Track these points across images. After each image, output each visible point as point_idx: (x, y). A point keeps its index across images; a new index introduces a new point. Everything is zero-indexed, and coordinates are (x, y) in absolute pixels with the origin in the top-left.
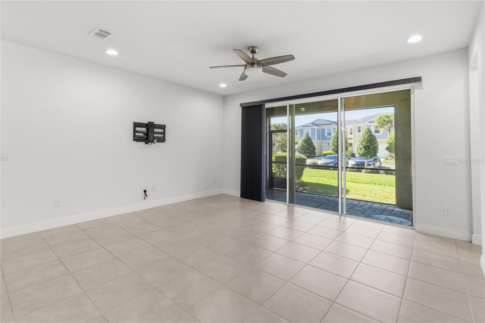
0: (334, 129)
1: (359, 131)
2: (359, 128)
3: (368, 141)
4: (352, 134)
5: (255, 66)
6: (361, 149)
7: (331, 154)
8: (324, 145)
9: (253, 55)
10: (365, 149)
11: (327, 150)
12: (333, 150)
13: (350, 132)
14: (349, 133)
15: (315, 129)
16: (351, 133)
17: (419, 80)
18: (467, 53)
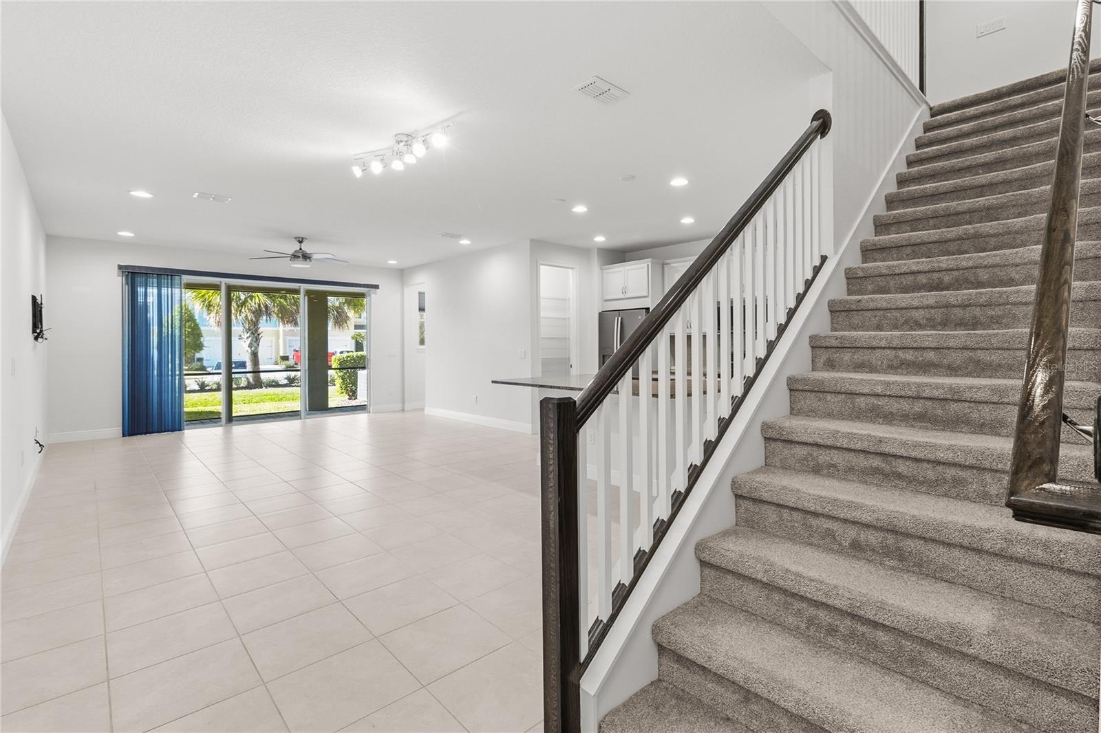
9: (301, 246)
17: (377, 287)
18: (402, 274)
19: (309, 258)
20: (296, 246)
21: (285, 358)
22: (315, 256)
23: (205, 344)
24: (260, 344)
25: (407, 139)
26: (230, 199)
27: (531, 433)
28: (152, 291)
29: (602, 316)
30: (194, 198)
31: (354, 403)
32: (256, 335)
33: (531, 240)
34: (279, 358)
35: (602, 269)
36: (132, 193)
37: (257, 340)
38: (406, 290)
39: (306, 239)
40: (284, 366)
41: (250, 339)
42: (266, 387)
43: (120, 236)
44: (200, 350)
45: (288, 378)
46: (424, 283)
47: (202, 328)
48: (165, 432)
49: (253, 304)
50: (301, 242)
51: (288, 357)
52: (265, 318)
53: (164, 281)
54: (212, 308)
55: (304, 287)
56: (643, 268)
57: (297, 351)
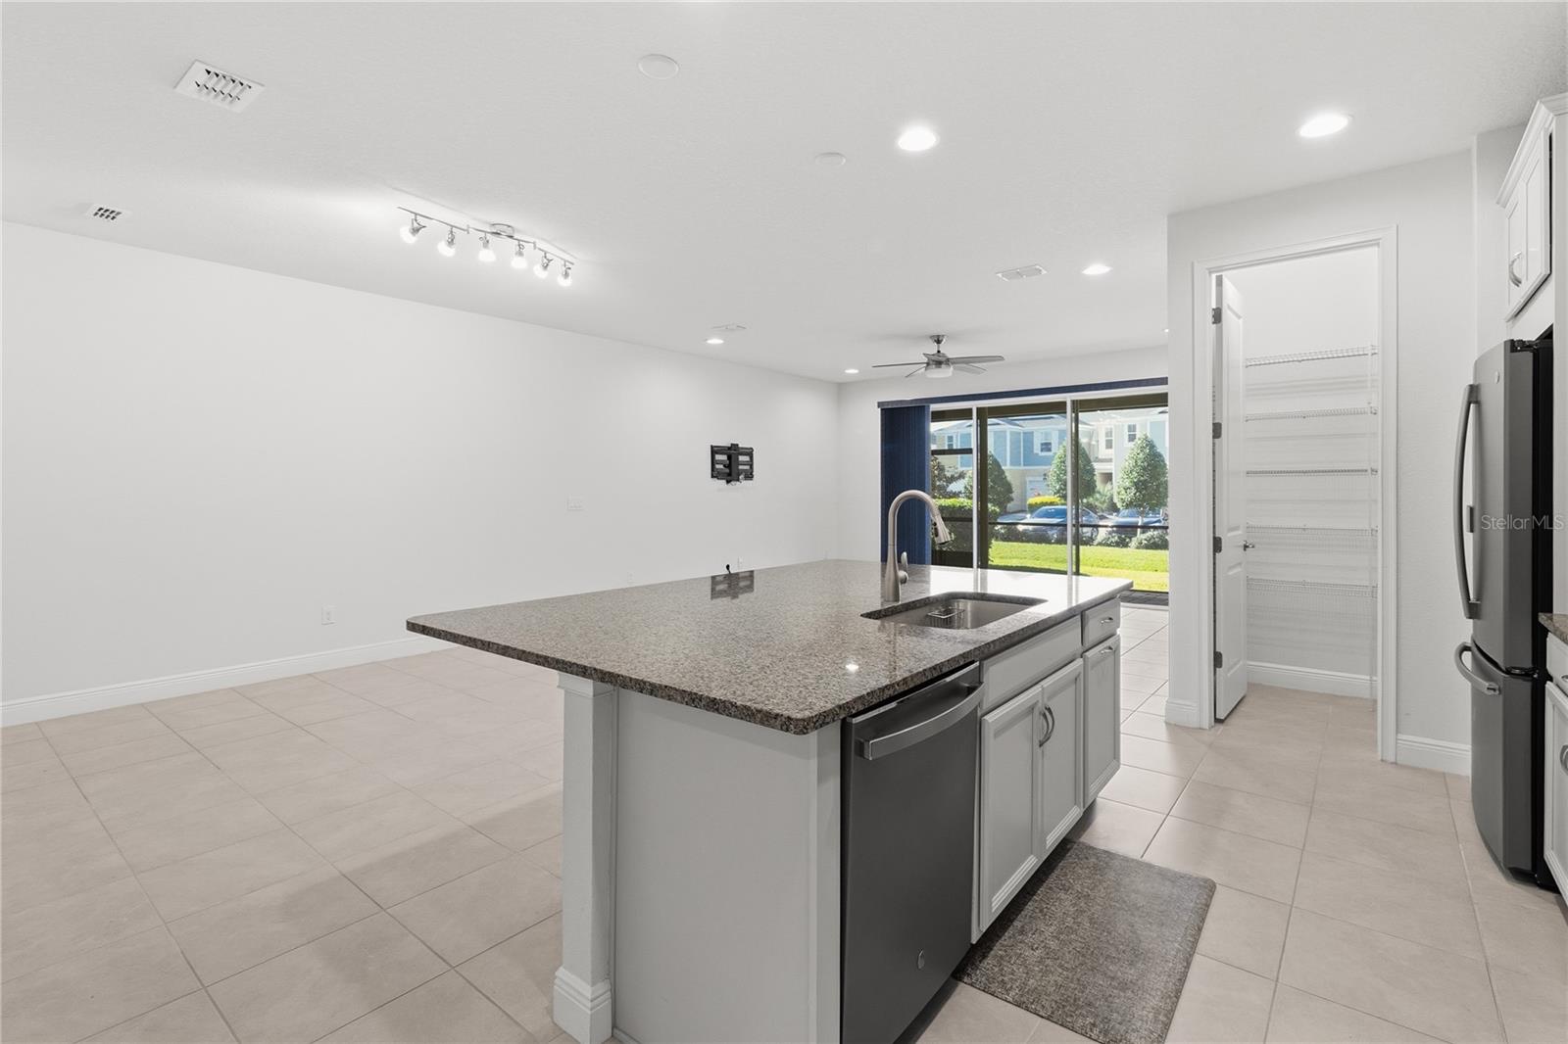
0: (1062, 433)
1: (1132, 438)
2: (1132, 428)
3: (1144, 469)
4: (1111, 447)
5: (943, 366)
6: (1126, 489)
7: (1052, 504)
8: (1031, 479)
9: (939, 347)
10: (1137, 488)
11: (1039, 495)
12: (1058, 492)
13: (1107, 441)
14: (1103, 444)
15: (1005, 432)
16: (1109, 445)
33: (1173, 217)
35: (1501, 206)
39: (944, 336)
43: (850, 374)
50: (938, 342)
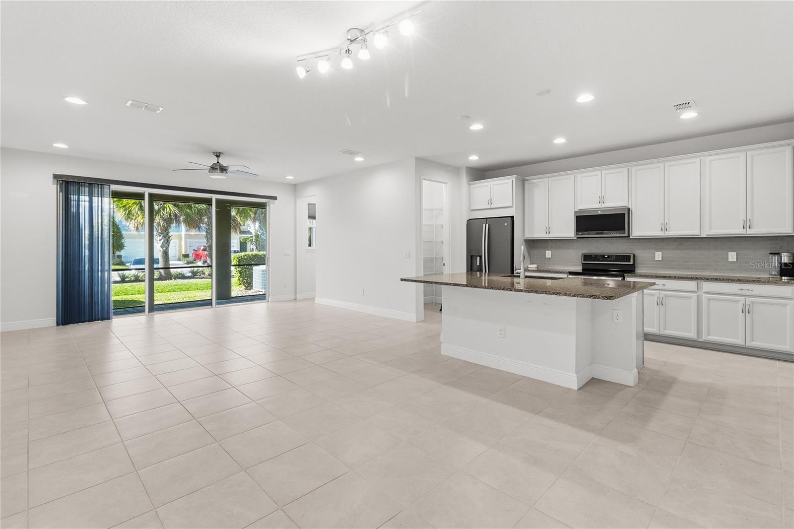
9: (218, 160)
17: (275, 198)
18: (295, 188)
19: (226, 170)
20: (214, 160)
21: (186, 256)
22: (230, 169)
23: (126, 244)
24: (170, 245)
25: (358, 36)
26: (161, 109)
27: (415, 321)
28: (84, 199)
29: (470, 223)
30: (127, 106)
31: (250, 293)
32: (167, 238)
33: (416, 158)
34: (182, 256)
35: (469, 184)
36: (66, 99)
37: (168, 241)
38: (298, 202)
39: (223, 154)
40: (185, 262)
41: (162, 240)
42: (175, 279)
43: (55, 147)
44: (121, 250)
45: (192, 272)
46: (315, 195)
47: (123, 232)
48: (95, 321)
49: (165, 214)
50: (218, 156)
51: (188, 254)
52: (174, 225)
53: (95, 190)
54: (131, 216)
55: (214, 197)
56: (508, 183)
57: (196, 250)
